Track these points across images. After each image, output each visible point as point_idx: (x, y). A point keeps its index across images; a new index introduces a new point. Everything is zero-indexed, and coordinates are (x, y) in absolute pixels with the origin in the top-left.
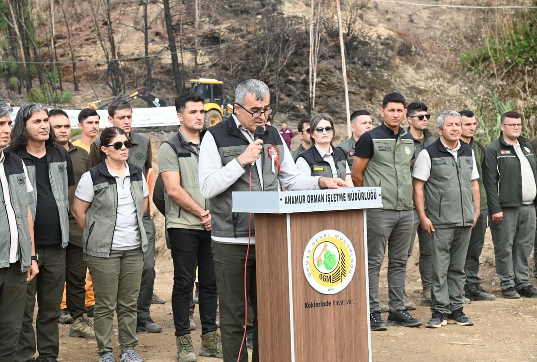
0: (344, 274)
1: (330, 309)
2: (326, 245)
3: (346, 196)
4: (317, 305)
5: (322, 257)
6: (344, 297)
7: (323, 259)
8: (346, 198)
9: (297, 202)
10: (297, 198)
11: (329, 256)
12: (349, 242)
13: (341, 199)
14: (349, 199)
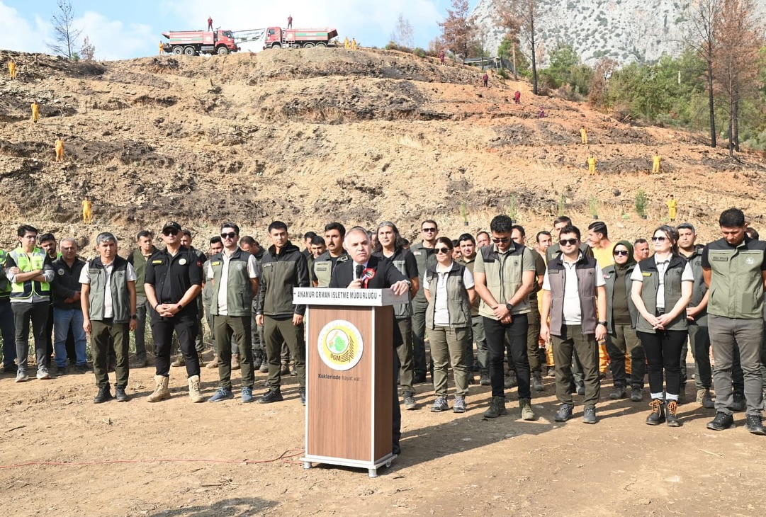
0: (351, 356)
1: (340, 382)
2: (337, 332)
3: (349, 294)
4: (328, 377)
5: (334, 341)
6: (352, 374)
7: (334, 343)
8: (349, 296)
9: (307, 296)
10: (307, 293)
11: (339, 341)
12: (357, 331)
13: (344, 297)
14: (351, 297)
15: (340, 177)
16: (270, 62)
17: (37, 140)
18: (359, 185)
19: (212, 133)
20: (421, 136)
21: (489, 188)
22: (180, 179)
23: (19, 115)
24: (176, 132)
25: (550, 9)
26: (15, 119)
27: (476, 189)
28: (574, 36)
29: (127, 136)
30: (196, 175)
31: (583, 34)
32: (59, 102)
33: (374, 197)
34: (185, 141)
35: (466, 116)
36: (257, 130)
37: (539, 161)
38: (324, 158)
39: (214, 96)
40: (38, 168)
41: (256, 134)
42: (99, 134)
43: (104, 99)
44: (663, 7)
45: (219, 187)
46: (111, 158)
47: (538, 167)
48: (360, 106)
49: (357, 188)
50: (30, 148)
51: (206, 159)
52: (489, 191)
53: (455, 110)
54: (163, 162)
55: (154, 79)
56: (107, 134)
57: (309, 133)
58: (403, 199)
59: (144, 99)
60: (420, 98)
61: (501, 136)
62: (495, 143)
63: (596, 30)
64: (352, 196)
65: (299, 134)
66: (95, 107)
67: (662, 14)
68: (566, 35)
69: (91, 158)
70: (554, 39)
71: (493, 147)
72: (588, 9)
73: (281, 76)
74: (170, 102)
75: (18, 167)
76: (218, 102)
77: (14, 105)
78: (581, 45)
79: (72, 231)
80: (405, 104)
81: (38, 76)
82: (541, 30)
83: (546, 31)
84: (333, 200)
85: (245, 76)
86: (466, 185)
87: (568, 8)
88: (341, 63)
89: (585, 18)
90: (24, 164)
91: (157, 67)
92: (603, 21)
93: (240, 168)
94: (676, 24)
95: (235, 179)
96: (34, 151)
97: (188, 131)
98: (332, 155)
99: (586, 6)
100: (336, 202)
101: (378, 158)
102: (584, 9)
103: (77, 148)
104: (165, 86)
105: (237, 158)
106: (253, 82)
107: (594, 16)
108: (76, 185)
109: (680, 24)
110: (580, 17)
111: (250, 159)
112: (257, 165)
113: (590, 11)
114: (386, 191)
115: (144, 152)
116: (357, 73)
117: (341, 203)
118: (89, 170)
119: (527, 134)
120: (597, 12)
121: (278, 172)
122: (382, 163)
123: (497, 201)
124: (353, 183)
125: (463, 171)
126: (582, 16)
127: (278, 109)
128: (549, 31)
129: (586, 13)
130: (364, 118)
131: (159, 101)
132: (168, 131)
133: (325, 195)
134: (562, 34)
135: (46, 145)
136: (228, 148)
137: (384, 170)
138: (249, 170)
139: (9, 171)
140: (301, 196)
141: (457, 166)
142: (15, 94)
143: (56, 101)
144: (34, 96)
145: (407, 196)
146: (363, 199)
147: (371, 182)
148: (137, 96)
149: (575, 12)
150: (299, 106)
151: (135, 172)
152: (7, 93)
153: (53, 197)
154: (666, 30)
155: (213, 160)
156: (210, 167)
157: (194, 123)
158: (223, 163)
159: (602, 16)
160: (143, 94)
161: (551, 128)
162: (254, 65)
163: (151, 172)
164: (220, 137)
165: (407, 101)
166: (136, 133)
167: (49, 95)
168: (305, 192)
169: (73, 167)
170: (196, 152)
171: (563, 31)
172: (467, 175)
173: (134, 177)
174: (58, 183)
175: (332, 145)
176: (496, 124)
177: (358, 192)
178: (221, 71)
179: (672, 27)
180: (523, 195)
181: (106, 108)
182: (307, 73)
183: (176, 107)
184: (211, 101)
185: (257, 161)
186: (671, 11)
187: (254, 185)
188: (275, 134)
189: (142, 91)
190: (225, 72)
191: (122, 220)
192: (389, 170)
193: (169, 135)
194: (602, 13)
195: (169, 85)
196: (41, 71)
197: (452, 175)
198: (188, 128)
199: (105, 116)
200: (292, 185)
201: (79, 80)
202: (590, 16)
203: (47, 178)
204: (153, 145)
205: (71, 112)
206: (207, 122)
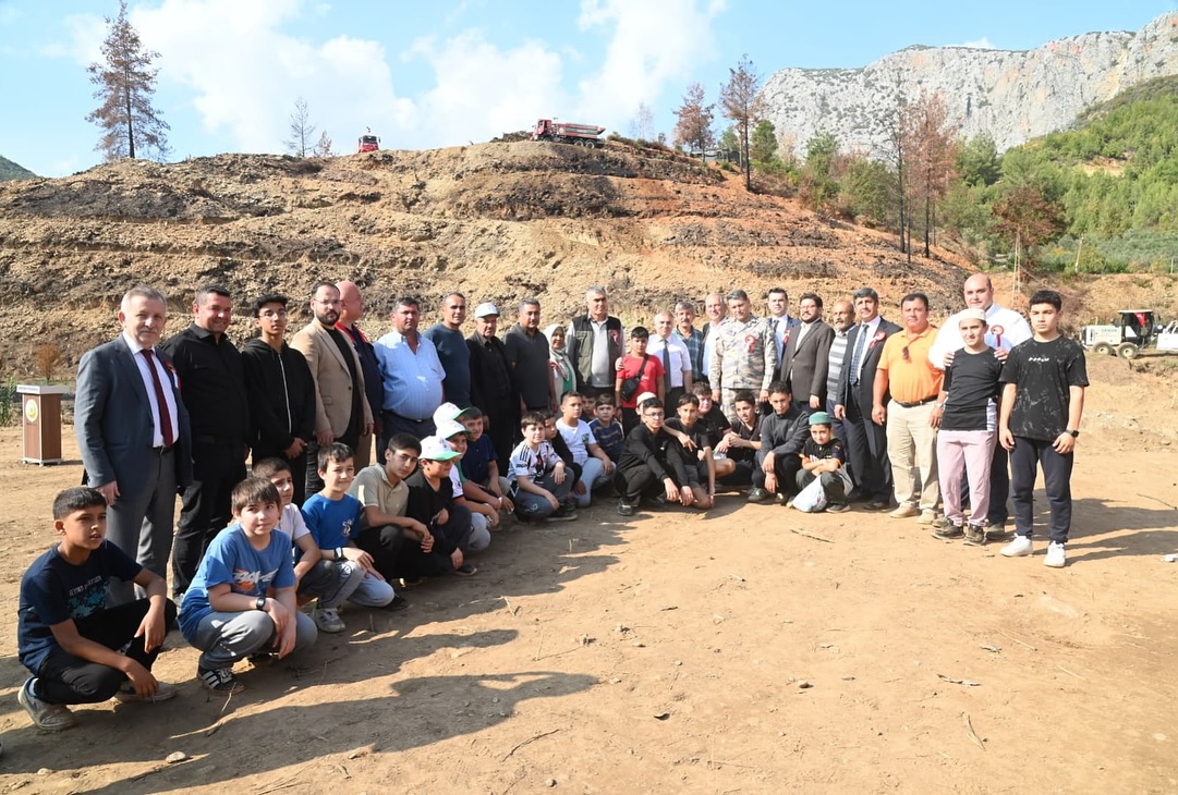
15: (508, 274)
16: (477, 156)
17: (237, 240)
18: (524, 282)
19: (403, 229)
20: (599, 234)
21: (647, 287)
22: (358, 275)
23: (230, 216)
24: (368, 229)
25: (847, 87)
26: (227, 220)
27: (636, 288)
28: (870, 116)
29: (321, 233)
30: (374, 271)
31: (881, 115)
32: (269, 203)
33: (537, 294)
34: (375, 238)
35: (654, 213)
36: (445, 226)
37: (705, 261)
38: (502, 255)
39: (417, 190)
40: (232, 266)
41: (445, 230)
42: (294, 233)
43: (309, 197)
44: (966, 89)
45: (394, 282)
46: (300, 256)
47: (702, 268)
48: (549, 202)
49: (523, 285)
50: (231, 247)
51: (390, 255)
52: (647, 291)
53: (644, 206)
54: (347, 258)
55: (363, 176)
56: (303, 232)
57: (493, 230)
58: (565, 295)
59: (350, 196)
60: (612, 194)
61: (677, 235)
62: (669, 242)
63: (896, 111)
64: (517, 292)
65: (483, 231)
66: (301, 206)
67: (965, 97)
68: (862, 115)
69: (282, 255)
70: (850, 119)
71: (667, 245)
72: (887, 88)
73: (485, 171)
74: (374, 198)
75: (215, 265)
76: (420, 197)
77: (230, 206)
78: (878, 125)
79: (248, 324)
80: (594, 199)
81: (258, 176)
82: (836, 109)
83: (841, 110)
84: (498, 296)
85: (452, 171)
86: (628, 282)
87: (866, 86)
88: (544, 157)
89: (883, 98)
90: (221, 263)
91: (371, 162)
92: (902, 102)
93: (422, 263)
94: (980, 107)
95: (412, 275)
96: (234, 250)
97: (381, 227)
98: (510, 252)
99: (885, 84)
100: (501, 297)
101: (552, 255)
102: (883, 88)
103: (272, 246)
104: (373, 183)
105: (420, 254)
106: (459, 177)
107: (892, 97)
108: (263, 281)
109: (984, 108)
110: (877, 97)
111: (433, 254)
112: (439, 260)
113: (889, 89)
114: (549, 288)
115: (332, 249)
116: (558, 168)
117: (506, 298)
118: (276, 267)
119: (703, 232)
120: (896, 91)
121: (458, 268)
122: (553, 261)
123: (650, 301)
124: (520, 280)
125: (628, 270)
126: (880, 95)
127: (472, 204)
128: (845, 110)
129: (884, 93)
130: (552, 214)
131: (363, 197)
132: (361, 228)
133: (492, 291)
134: (858, 114)
135: (245, 245)
136: (413, 244)
137: (554, 267)
138: (430, 265)
139: (207, 269)
140: (471, 292)
141: (623, 264)
142: (232, 196)
143: (266, 201)
144: (249, 197)
145: (568, 294)
146: (527, 295)
147: (535, 280)
148: (343, 194)
149: (873, 91)
150: (492, 202)
151: (316, 269)
152: (225, 195)
153: (241, 292)
154: (969, 113)
155: (397, 256)
156: (392, 263)
157: (388, 219)
158: (406, 258)
159: (902, 96)
160: (348, 192)
161: (728, 229)
162: (463, 159)
163: (332, 269)
164: (409, 233)
165: (598, 198)
166: (329, 230)
167: (261, 196)
168: (473, 288)
169: (262, 265)
170: (382, 248)
171: (859, 110)
172: (630, 274)
173: (315, 273)
174: (248, 279)
175: (511, 241)
176: (675, 224)
177: (524, 288)
178: (431, 165)
179: (974, 109)
180: (675, 296)
181: (310, 206)
182: (510, 167)
183: (377, 205)
184: (414, 196)
185: (439, 257)
186: (975, 93)
187: (429, 280)
188: (463, 230)
189: (347, 188)
190: (435, 166)
191: (298, 313)
192: (559, 267)
193: (362, 231)
194: (901, 92)
195: (376, 182)
196: (264, 172)
197: (616, 274)
198: (382, 224)
199: (306, 214)
200: (464, 280)
201: (293, 180)
202: (889, 96)
203: (238, 275)
204: (342, 242)
205: (279, 211)
206: (400, 218)
